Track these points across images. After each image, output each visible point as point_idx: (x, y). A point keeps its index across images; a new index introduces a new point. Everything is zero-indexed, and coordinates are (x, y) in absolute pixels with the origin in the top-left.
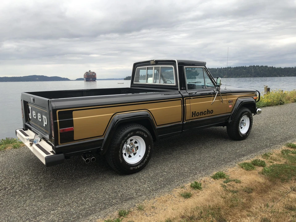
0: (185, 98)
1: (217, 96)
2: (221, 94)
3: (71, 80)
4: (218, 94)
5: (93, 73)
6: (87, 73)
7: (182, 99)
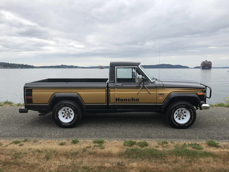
0: (109, 88)
1: (142, 89)
2: (147, 87)
3: (190, 68)
4: (142, 87)
5: (209, 62)
6: (204, 62)
7: (106, 88)
